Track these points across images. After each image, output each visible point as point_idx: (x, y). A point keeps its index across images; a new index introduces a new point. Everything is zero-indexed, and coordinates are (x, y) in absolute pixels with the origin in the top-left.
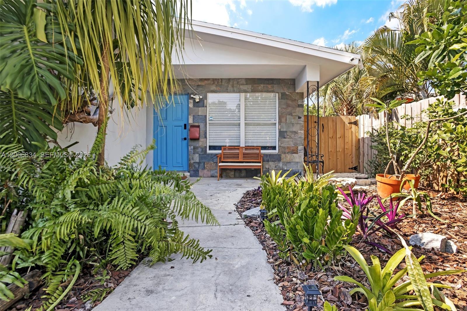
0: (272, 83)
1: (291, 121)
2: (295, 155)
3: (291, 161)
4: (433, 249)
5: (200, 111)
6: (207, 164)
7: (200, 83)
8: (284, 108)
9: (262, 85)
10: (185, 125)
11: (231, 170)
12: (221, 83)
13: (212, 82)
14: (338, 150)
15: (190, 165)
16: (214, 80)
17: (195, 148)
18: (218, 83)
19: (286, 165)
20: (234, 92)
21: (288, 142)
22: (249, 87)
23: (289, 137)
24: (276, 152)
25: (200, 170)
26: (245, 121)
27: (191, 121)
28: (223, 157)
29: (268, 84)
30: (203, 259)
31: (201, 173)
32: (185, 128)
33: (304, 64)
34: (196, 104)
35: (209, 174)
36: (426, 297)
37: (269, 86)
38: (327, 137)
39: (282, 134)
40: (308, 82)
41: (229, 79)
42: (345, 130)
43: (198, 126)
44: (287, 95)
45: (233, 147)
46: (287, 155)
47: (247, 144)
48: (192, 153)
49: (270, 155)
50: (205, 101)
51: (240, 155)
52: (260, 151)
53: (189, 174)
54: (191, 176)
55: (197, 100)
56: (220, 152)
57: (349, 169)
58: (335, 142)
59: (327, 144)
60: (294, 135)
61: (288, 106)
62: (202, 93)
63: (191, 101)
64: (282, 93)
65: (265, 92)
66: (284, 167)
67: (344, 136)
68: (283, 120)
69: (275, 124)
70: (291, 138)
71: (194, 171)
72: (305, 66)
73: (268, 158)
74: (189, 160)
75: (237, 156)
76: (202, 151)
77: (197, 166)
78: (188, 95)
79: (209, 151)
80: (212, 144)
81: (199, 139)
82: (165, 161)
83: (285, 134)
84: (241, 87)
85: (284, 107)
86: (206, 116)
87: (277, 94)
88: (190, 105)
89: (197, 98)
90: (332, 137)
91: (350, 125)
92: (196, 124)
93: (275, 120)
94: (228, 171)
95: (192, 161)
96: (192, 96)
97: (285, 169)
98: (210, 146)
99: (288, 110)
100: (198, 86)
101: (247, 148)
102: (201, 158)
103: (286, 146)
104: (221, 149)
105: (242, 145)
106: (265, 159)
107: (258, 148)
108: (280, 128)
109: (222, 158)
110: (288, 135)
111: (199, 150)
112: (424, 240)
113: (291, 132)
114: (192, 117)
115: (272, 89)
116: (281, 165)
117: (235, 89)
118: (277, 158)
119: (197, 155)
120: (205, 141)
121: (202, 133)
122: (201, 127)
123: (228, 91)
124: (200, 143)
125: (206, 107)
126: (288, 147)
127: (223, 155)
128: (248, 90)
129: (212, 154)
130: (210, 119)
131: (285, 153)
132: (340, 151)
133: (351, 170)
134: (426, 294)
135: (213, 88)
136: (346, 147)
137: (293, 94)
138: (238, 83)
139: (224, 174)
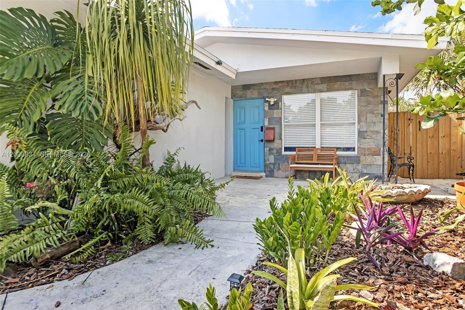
0: (350, 80)
1: (372, 120)
2: (376, 157)
3: (371, 164)
4: (444, 273)
5: (276, 113)
6: (282, 165)
7: (274, 86)
8: (364, 106)
9: (339, 83)
10: (262, 127)
11: (305, 171)
12: (295, 85)
13: (287, 84)
14: (440, 152)
15: (265, 166)
16: (288, 82)
17: (270, 150)
18: (292, 84)
19: (366, 168)
20: (308, 92)
21: (369, 142)
22: (324, 86)
23: (369, 137)
24: (355, 153)
25: (275, 171)
26: (321, 121)
27: (266, 123)
28: (296, 158)
29: (346, 81)
30: (204, 247)
31: (276, 174)
32: (262, 130)
33: (379, 56)
34: (271, 107)
35: (284, 175)
36: (296, 299)
37: (347, 83)
38: (425, 136)
39: (361, 135)
40: (384, 76)
41: (304, 80)
42: (452, 128)
43: (273, 129)
44: (367, 91)
45: (307, 149)
46: (367, 157)
47: (323, 146)
48: (268, 154)
49: (347, 157)
50: (280, 103)
51: (314, 157)
52: (335, 153)
53: (264, 174)
54: (266, 176)
55: (272, 103)
56: (294, 153)
57: (458, 174)
58: (436, 143)
59: (425, 144)
60: (376, 134)
61: (369, 103)
62: (277, 96)
63: (267, 104)
64: (361, 90)
65: (342, 90)
66: (363, 170)
67: (449, 135)
68: (363, 119)
69: (354, 123)
70: (372, 138)
71: (269, 171)
72: (381, 58)
73: (345, 159)
74: (265, 161)
75: (311, 157)
76: (277, 152)
77: (272, 167)
78: (264, 98)
79: (283, 153)
80: (287, 146)
81: (274, 140)
82: (243, 162)
83: (365, 134)
84: (316, 86)
85: (364, 104)
86: (281, 118)
87: (356, 91)
88: (265, 108)
89: (272, 101)
90: (433, 137)
91: (460, 121)
92: (272, 126)
93: (354, 120)
94: (303, 173)
95: (268, 162)
96: (267, 99)
97: (365, 172)
98: (285, 148)
99: (369, 108)
100: (273, 89)
101: (322, 149)
102: (276, 159)
103: (366, 147)
104: (295, 151)
105: (318, 146)
106: (342, 160)
107: (333, 149)
108: (359, 128)
109: (296, 160)
110: (368, 136)
111: (275, 151)
112: (438, 262)
113: (372, 132)
114: (267, 120)
115: (350, 87)
116: (360, 167)
117: (310, 90)
118: (356, 160)
119: (273, 156)
120: (280, 143)
121: (277, 135)
122: (276, 129)
123: (303, 92)
124: (275, 145)
125: (281, 109)
126: (368, 149)
127: (297, 157)
128: (323, 89)
129: (286, 156)
130: (285, 121)
131: (365, 155)
132: (444, 152)
133: (459, 176)
134: (296, 296)
135: (288, 90)
136: (452, 148)
137: (375, 89)
138: (312, 83)
139: (298, 176)
